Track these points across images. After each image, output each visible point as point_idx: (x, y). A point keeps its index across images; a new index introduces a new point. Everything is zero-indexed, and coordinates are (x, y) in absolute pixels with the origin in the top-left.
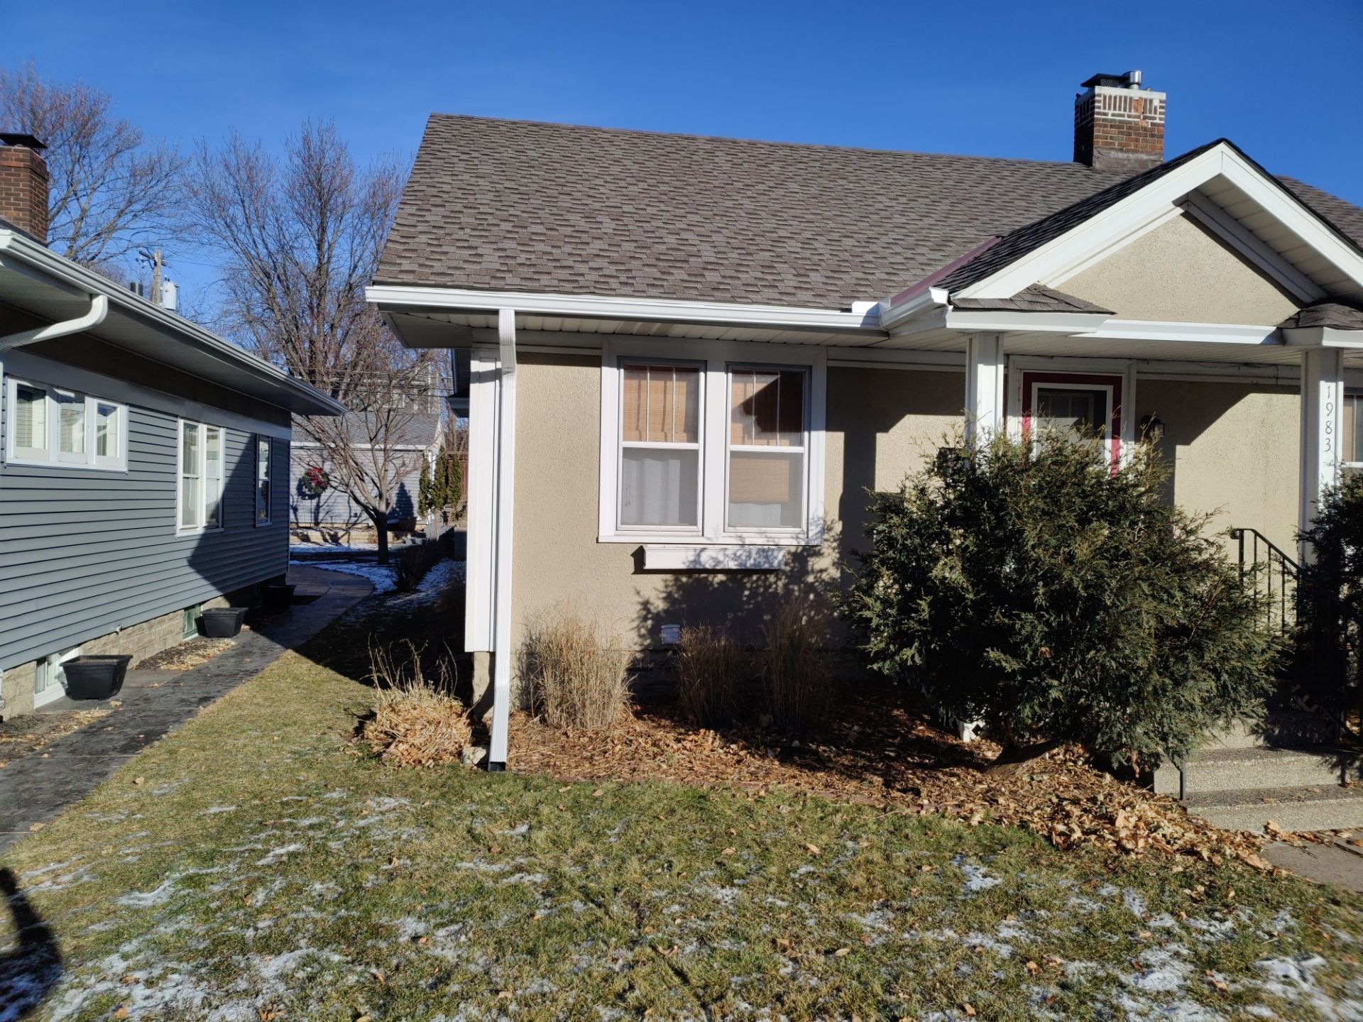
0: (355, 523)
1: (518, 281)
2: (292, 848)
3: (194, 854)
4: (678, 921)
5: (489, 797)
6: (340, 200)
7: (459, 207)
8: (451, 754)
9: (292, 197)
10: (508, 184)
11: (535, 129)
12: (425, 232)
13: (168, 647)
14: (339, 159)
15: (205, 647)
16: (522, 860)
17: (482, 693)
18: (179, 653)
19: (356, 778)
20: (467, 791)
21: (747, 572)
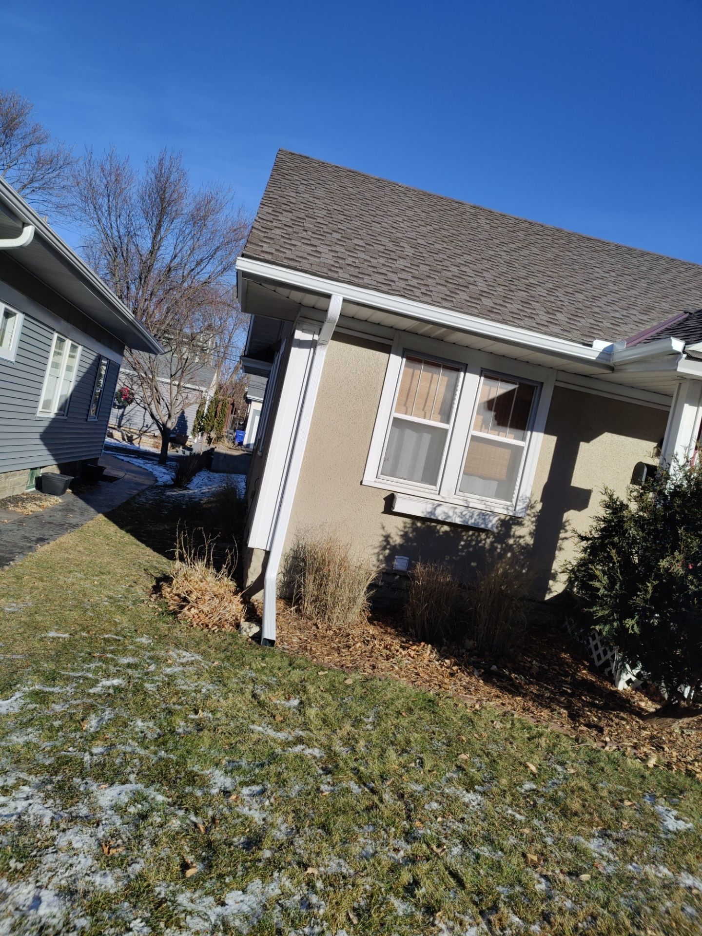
0: (145, 432)
1: (347, 276)
2: (116, 682)
3: (39, 671)
4: (440, 819)
5: (263, 668)
6: (174, 209)
7: (302, 215)
8: (231, 624)
9: (143, 200)
10: (336, 207)
11: (352, 174)
12: (279, 228)
13: (15, 494)
14: (180, 180)
15: (41, 499)
16: (301, 733)
17: (254, 580)
18: (23, 500)
19: (158, 629)
20: (247, 659)
21: (466, 528)
